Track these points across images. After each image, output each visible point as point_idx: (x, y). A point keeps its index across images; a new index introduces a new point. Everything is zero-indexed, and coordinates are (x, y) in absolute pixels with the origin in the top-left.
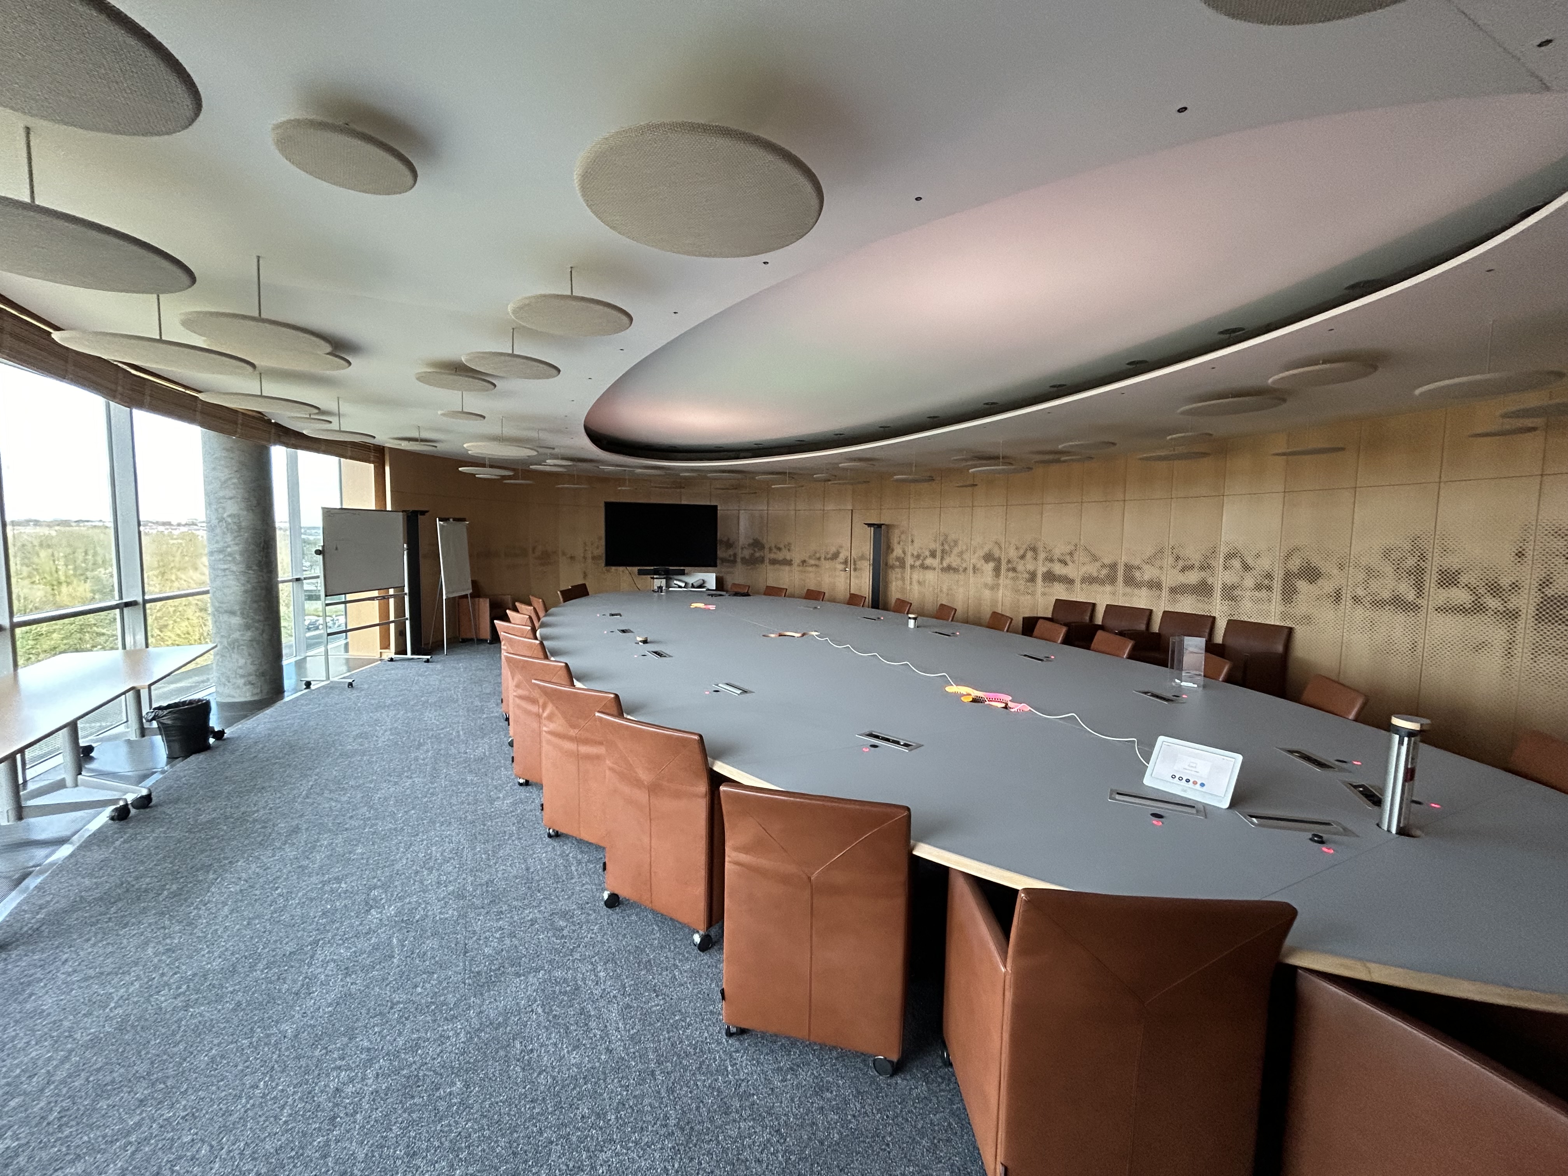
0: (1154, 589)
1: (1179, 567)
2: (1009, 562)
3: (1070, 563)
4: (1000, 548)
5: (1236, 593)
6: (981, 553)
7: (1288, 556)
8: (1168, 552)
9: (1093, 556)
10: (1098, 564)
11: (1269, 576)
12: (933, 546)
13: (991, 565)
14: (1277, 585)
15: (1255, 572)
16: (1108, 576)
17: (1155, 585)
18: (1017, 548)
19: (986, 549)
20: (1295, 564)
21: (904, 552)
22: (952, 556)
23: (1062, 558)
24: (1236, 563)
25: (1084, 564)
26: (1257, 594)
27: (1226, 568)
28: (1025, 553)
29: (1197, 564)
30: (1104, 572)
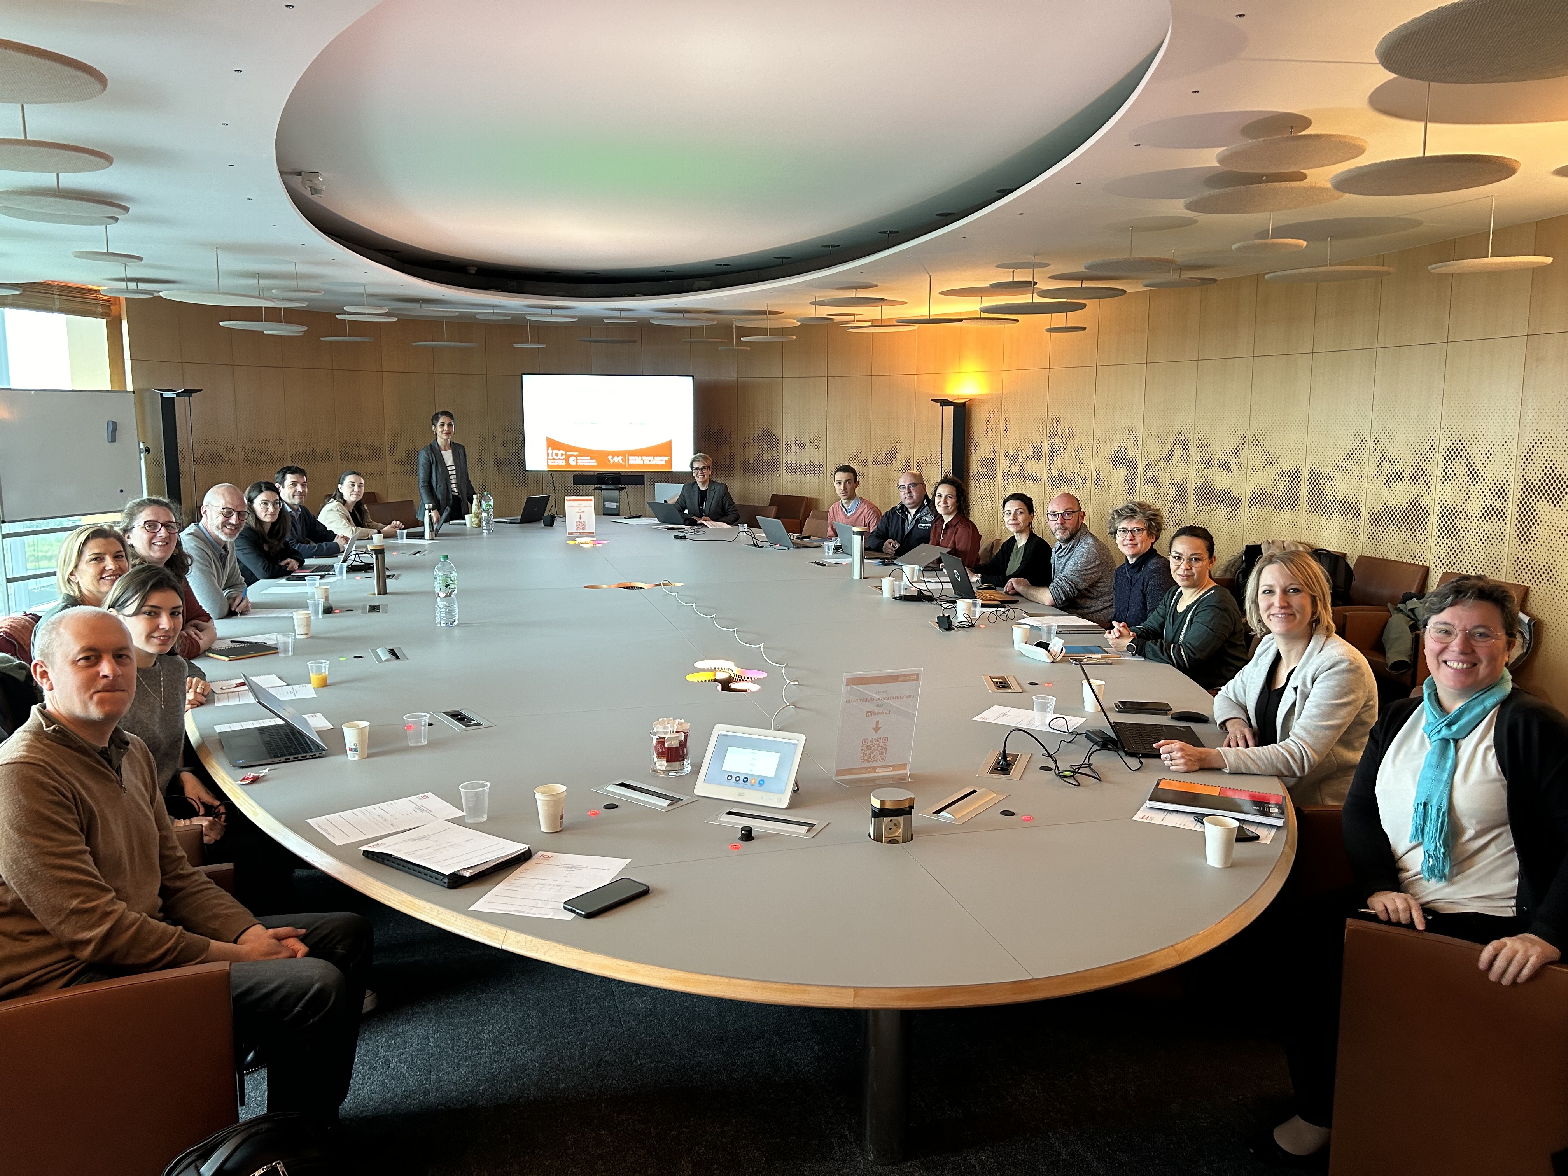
0: (1349, 516)
1: (1383, 478)
2: (1148, 466)
3: (1234, 468)
4: (1136, 440)
5: (1460, 523)
6: (1108, 451)
7: (1528, 456)
8: (1369, 446)
9: (1267, 454)
10: (1273, 471)
11: (1502, 493)
12: (1036, 439)
13: (1123, 471)
14: (1512, 508)
15: (1482, 485)
16: (1286, 492)
17: (1350, 509)
18: (1160, 442)
19: (1115, 445)
20: (1536, 471)
21: (994, 451)
22: (1066, 455)
23: (1224, 458)
24: (1460, 468)
25: (1254, 470)
26: (1485, 525)
27: (1446, 477)
28: (1172, 451)
29: (1408, 470)
30: (1283, 484)
